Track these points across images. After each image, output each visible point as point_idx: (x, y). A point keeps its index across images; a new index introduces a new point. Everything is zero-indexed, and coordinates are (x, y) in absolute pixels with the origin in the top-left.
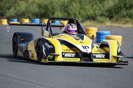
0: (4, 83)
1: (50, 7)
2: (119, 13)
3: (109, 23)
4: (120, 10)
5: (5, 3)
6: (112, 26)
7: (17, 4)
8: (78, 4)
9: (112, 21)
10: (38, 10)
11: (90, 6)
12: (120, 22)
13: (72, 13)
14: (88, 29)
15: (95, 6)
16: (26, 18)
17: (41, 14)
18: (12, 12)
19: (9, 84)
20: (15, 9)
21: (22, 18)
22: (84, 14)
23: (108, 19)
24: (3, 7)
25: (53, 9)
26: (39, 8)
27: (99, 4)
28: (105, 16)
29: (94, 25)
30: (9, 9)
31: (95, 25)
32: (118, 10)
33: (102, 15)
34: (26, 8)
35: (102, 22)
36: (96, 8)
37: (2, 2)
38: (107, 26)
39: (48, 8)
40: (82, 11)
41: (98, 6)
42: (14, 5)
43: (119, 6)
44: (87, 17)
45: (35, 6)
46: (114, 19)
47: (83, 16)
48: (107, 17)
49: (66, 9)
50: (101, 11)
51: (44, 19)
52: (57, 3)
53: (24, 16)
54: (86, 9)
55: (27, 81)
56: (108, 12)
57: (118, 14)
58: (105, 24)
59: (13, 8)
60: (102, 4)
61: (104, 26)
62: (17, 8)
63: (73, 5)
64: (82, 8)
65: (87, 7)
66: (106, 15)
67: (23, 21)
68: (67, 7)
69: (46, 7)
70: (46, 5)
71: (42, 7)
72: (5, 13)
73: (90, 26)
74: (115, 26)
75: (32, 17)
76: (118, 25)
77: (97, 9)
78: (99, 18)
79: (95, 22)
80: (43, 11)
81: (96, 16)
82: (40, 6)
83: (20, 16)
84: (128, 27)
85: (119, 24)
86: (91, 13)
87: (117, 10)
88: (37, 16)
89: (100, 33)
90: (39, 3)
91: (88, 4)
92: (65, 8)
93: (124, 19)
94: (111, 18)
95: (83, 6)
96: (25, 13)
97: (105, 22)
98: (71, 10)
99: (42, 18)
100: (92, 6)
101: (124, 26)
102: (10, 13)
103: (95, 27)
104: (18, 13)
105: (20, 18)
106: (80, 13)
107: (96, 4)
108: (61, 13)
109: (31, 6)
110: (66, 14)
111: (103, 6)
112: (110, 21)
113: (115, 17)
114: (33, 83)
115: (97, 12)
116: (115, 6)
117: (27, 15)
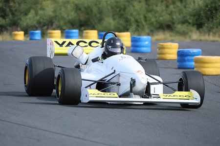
0: (30, 138)
1: (95, 10)
2: (212, 18)
3: (195, 35)
4: (214, 12)
5: (19, 4)
6: (201, 40)
7: (39, 6)
8: (143, 4)
9: (200, 33)
10: (75, 15)
11: (164, 7)
12: (214, 34)
13: (132, 19)
14: (162, 45)
15: (171, 7)
16: (54, 29)
17: (80, 21)
18: (30, 19)
19: (38, 140)
20: (36, 14)
21: (47, 29)
22: (153, 20)
23: (194, 29)
24: (16, 10)
25: (100, 12)
26: (76, 12)
27: (179, 4)
28: (190, 23)
29: (170, 38)
30: (26, 14)
31: (173, 38)
32: (212, 12)
33: (184, 22)
34: (55, 11)
35: (184, 34)
36: (174, 10)
37: (15, 3)
38: (193, 40)
39: (91, 11)
40: (150, 15)
41: (178, 6)
42: (34, 6)
43: (213, 5)
44: (158, 26)
45: (70, 7)
46: (204, 28)
47: (151, 24)
48: (193, 25)
49: (122, 12)
50: (182, 15)
51: (85, 30)
52: (107, 2)
53: (52, 25)
54: (156, 12)
55: (68, 136)
56: (194, 16)
57: (211, 20)
58: (190, 37)
59: (32, 11)
60: (184, 3)
61: (188, 40)
62: (40, 12)
63: (134, 6)
64: (149, 11)
65: (158, 9)
66: (190, 21)
67: (51, 33)
68: (124, 9)
69: (88, 10)
70: (89, 7)
71: (80, 9)
72: (19, 21)
73: (165, 41)
74: (207, 41)
75: (64, 27)
76: (211, 38)
77: (175, 12)
78: (179, 27)
79: (172, 34)
80: (83, 17)
81: (173, 23)
82: (77, 8)
83: (44, 25)
85: (213, 36)
86: (165, 18)
87: (209, 13)
88: (73, 25)
89: (183, 52)
90: (76, 2)
91: (159, 4)
92: (120, 11)
94: (199, 26)
95: (151, 7)
96: (54, 20)
97: (190, 33)
98: (131, 14)
99: (83, 28)
100: (167, 6)
102: (28, 20)
103: (173, 41)
104: (41, 21)
105: (45, 27)
106: (145, 17)
107: (174, 3)
108: (114, 19)
109: (63, 9)
110: (122, 22)
111: (185, 7)
112: (198, 32)
113: (206, 25)
114: (79, 138)
115: (175, 17)
116: (207, 6)
117: (56, 23)
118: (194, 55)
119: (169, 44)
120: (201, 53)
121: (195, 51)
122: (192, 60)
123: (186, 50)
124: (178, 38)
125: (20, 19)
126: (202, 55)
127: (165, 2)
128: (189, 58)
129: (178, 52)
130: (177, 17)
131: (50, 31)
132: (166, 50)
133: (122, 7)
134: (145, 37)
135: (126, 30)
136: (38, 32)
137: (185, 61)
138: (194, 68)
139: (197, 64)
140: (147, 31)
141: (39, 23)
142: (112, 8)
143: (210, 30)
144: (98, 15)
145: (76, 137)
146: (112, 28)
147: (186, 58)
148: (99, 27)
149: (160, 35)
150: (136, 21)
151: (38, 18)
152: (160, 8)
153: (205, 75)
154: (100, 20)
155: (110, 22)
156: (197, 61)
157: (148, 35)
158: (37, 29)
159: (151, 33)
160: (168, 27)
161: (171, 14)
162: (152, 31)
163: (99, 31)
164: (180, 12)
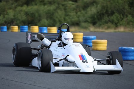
0: (4, 85)
1: (37, 15)
3: (92, 29)
4: (102, 16)
6: (95, 32)
7: (5, 13)
8: (63, 12)
9: (94, 27)
10: (25, 18)
11: (74, 14)
12: (102, 28)
13: (57, 20)
14: (75, 34)
15: (79, 13)
17: (28, 21)
19: (8, 86)
20: (4, 17)
21: (10, 25)
22: (69, 20)
23: (91, 25)
25: (40, 16)
26: (26, 16)
27: (83, 11)
31: (80, 30)
33: (86, 21)
34: (14, 16)
35: (85, 28)
38: (91, 32)
39: (35, 16)
40: (67, 18)
41: (82, 13)
43: (101, 12)
44: (71, 23)
45: (23, 13)
46: (97, 25)
48: (91, 23)
49: (52, 16)
52: (43, 10)
54: (70, 16)
56: (91, 18)
57: (100, 20)
58: (89, 30)
59: (2, 16)
62: (6, 16)
63: (58, 13)
64: (66, 15)
66: (89, 21)
67: (13, 28)
68: (53, 14)
69: (33, 15)
70: (33, 13)
71: (28, 14)
73: (76, 32)
74: (98, 32)
75: (20, 25)
76: (101, 30)
78: (83, 24)
80: (30, 19)
81: (80, 22)
83: (8, 24)
84: (111, 32)
86: (75, 19)
87: (99, 16)
88: (24, 23)
91: (72, 12)
92: (50, 15)
93: (107, 24)
94: (94, 23)
97: (89, 28)
98: (57, 17)
99: (30, 25)
100: (76, 13)
101: (107, 31)
106: (64, 19)
107: (80, 11)
108: (47, 20)
109: (19, 14)
110: (52, 21)
111: (86, 13)
113: (98, 23)
114: (31, 85)
116: (98, 13)
117: (15, 22)
118: (92, 39)
119: (78, 33)
120: (96, 38)
121: (93, 37)
122: (91, 42)
123: (87, 37)
124: (82, 30)
126: (96, 39)
127: (75, 11)
128: (89, 41)
129: (83, 38)
130: (82, 18)
132: (77, 37)
133: (51, 13)
135: (54, 26)
136: (5, 27)
138: (91, 47)
139: (94, 45)
141: (6, 22)
142: (46, 14)
143: (100, 26)
144: (38, 18)
145: (29, 84)
146: (46, 25)
150: (60, 21)
151: (5, 19)
152: (72, 14)
154: (40, 20)
155: (45, 21)
156: (94, 43)
160: (77, 24)
161: (78, 17)
163: (39, 27)
164: (84, 16)
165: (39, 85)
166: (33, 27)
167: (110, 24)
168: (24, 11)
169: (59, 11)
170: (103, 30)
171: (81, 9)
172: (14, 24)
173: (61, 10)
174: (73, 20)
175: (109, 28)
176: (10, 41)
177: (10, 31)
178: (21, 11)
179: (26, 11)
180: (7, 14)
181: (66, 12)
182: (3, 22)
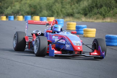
0: (9, 65)
1: (38, 7)
2: (92, 11)
3: (84, 19)
5: (4, 4)
6: (86, 21)
8: (60, 5)
9: (86, 18)
10: (29, 9)
11: (69, 6)
12: (92, 18)
14: (69, 23)
15: (73, 6)
16: (20, 15)
18: (9, 11)
19: (13, 66)
20: (12, 8)
21: (17, 15)
22: (65, 12)
23: (83, 16)
24: (2, 7)
25: (41, 8)
26: (29, 8)
27: (76, 4)
29: (72, 20)
30: (7, 8)
31: (74, 20)
32: (91, 9)
33: (79, 13)
34: (20, 7)
35: (78, 18)
37: (2, 3)
39: (37, 7)
40: (63, 9)
41: (76, 6)
42: (10, 5)
43: (92, 5)
44: (67, 14)
46: (88, 16)
47: (64, 14)
48: (83, 14)
49: (51, 8)
50: (78, 10)
51: (34, 16)
52: (44, 3)
54: (66, 8)
55: (26, 64)
56: (83, 10)
57: (91, 12)
58: (81, 20)
59: (10, 7)
60: (78, 4)
61: (80, 21)
62: (13, 8)
63: (56, 5)
64: (63, 8)
65: (67, 7)
66: (81, 12)
67: (18, 17)
68: (52, 7)
69: (35, 7)
73: (70, 21)
74: (88, 22)
75: (24, 15)
76: (91, 20)
78: (76, 15)
80: (33, 10)
81: (74, 13)
82: (30, 6)
83: (15, 14)
84: (99, 22)
86: (70, 11)
87: (90, 9)
88: (28, 14)
89: (78, 26)
91: (67, 5)
92: (50, 7)
93: (96, 16)
94: (86, 15)
96: (19, 11)
97: (81, 18)
98: (55, 9)
99: (32, 15)
100: (71, 6)
101: (96, 21)
102: (8, 11)
104: (14, 11)
105: (16, 15)
106: (61, 11)
107: (74, 4)
108: (47, 11)
109: (24, 6)
110: (50, 12)
111: (79, 6)
113: (88, 14)
114: (31, 65)
115: (74, 11)
116: (89, 6)
117: (20, 13)
118: (83, 28)
119: (72, 23)
120: (86, 27)
121: (84, 26)
123: (80, 26)
124: (76, 20)
125: (4, 11)
127: (70, 4)
128: (81, 29)
129: (76, 26)
130: (75, 10)
131: (18, 16)
132: (70, 26)
133: (51, 6)
134: (61, 20)
135: (52, 16)
136: (12, 17)
137: (79, 31)
138: (83, 34)
139: (84, 32)
140: (62, 16)
141: (13, 12)
142: (46, 6)
143: (90, 17)
144: (40, 9)
145: (30, 65)
146: (46, 15)
147: (80, 29)
148: (40, 15)
149: (68, 19)
150: (57, 12)
151: (12, 10)
152: (68, 6)
153: (88, 37)
154: (41, 12)
155: (45, 12)
156: (85, 31)
157: (62, 18)
158: (12, 15)
159: (64, 18)
160: (71, 15)
161: (73, 9)
162: (64, 17)
163: (40, 17)
164: (77, 8)
165: (38, 66)
166: (34, 17)
167: (98, 15)
168: (28, 4)
169: (57, 4)
170: (93, 21)
171: (75, 3)
172: (19, 14)
173: (59, 4)
174: (68, 11)
175: (97, 18)
176: (16, 28)
177: (16, 20)
178: (26, 3)
179: (30, 3)
180: (14, 6)
181: (62, 5)
182: (11, 13)
